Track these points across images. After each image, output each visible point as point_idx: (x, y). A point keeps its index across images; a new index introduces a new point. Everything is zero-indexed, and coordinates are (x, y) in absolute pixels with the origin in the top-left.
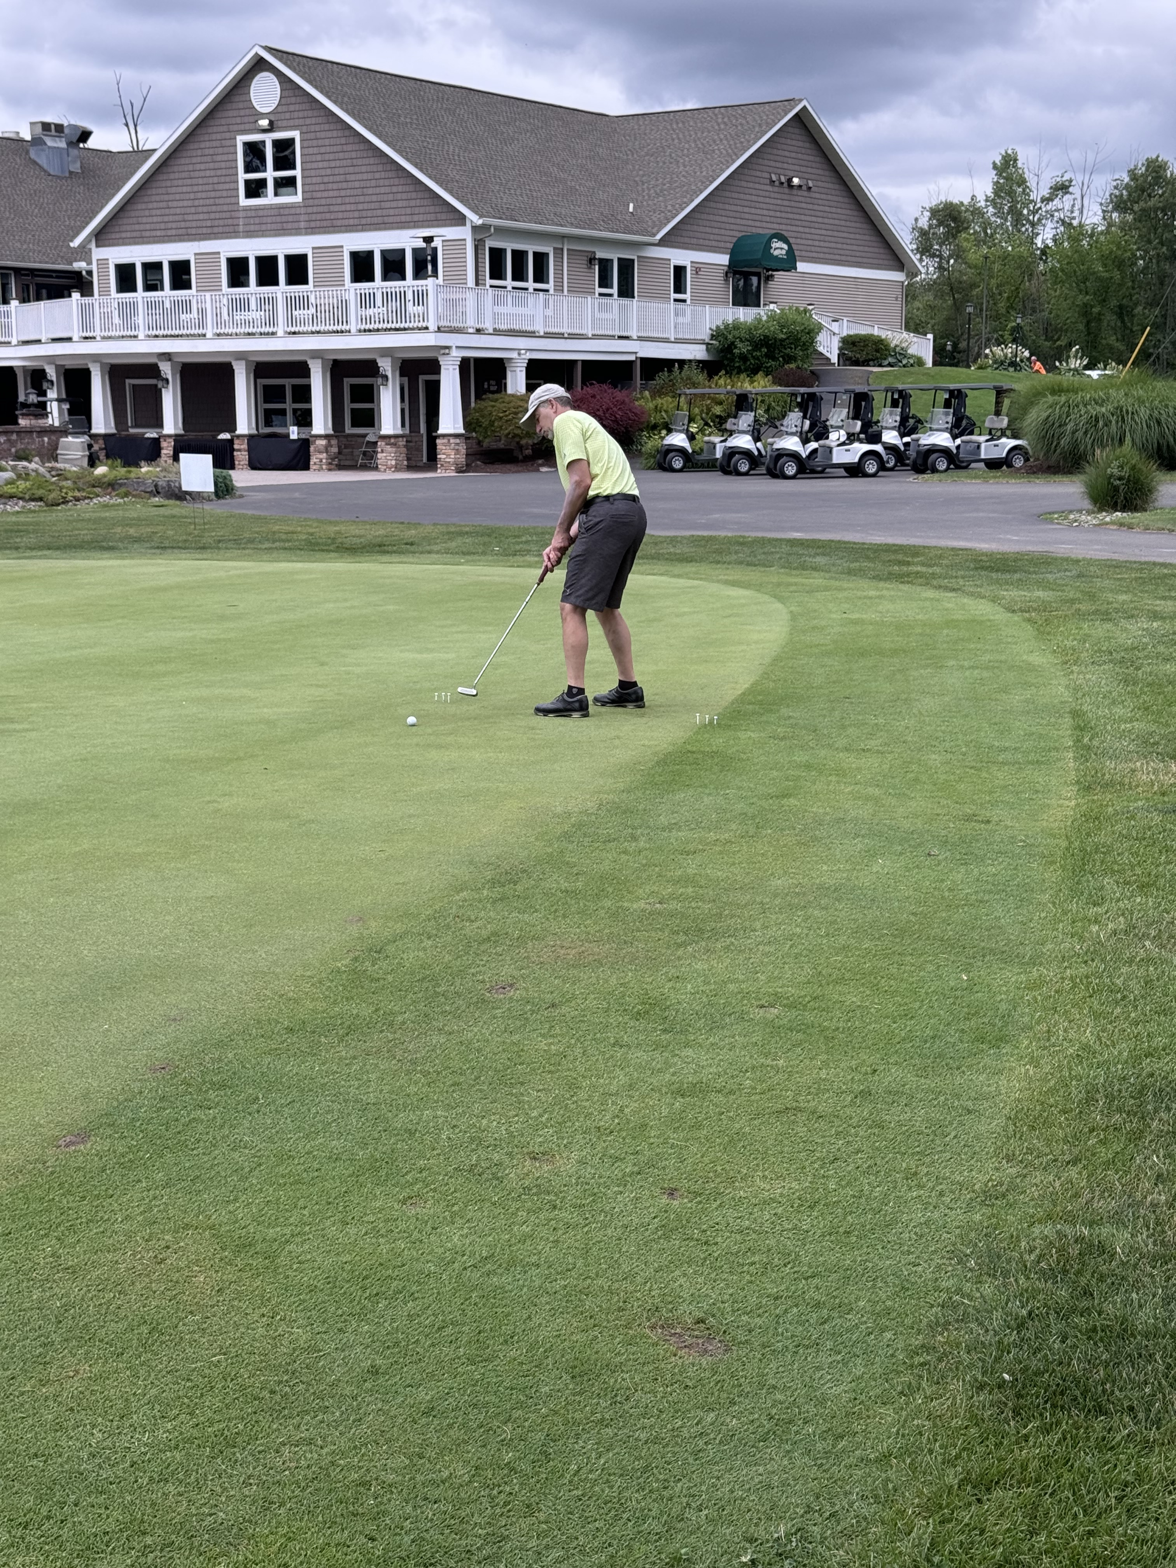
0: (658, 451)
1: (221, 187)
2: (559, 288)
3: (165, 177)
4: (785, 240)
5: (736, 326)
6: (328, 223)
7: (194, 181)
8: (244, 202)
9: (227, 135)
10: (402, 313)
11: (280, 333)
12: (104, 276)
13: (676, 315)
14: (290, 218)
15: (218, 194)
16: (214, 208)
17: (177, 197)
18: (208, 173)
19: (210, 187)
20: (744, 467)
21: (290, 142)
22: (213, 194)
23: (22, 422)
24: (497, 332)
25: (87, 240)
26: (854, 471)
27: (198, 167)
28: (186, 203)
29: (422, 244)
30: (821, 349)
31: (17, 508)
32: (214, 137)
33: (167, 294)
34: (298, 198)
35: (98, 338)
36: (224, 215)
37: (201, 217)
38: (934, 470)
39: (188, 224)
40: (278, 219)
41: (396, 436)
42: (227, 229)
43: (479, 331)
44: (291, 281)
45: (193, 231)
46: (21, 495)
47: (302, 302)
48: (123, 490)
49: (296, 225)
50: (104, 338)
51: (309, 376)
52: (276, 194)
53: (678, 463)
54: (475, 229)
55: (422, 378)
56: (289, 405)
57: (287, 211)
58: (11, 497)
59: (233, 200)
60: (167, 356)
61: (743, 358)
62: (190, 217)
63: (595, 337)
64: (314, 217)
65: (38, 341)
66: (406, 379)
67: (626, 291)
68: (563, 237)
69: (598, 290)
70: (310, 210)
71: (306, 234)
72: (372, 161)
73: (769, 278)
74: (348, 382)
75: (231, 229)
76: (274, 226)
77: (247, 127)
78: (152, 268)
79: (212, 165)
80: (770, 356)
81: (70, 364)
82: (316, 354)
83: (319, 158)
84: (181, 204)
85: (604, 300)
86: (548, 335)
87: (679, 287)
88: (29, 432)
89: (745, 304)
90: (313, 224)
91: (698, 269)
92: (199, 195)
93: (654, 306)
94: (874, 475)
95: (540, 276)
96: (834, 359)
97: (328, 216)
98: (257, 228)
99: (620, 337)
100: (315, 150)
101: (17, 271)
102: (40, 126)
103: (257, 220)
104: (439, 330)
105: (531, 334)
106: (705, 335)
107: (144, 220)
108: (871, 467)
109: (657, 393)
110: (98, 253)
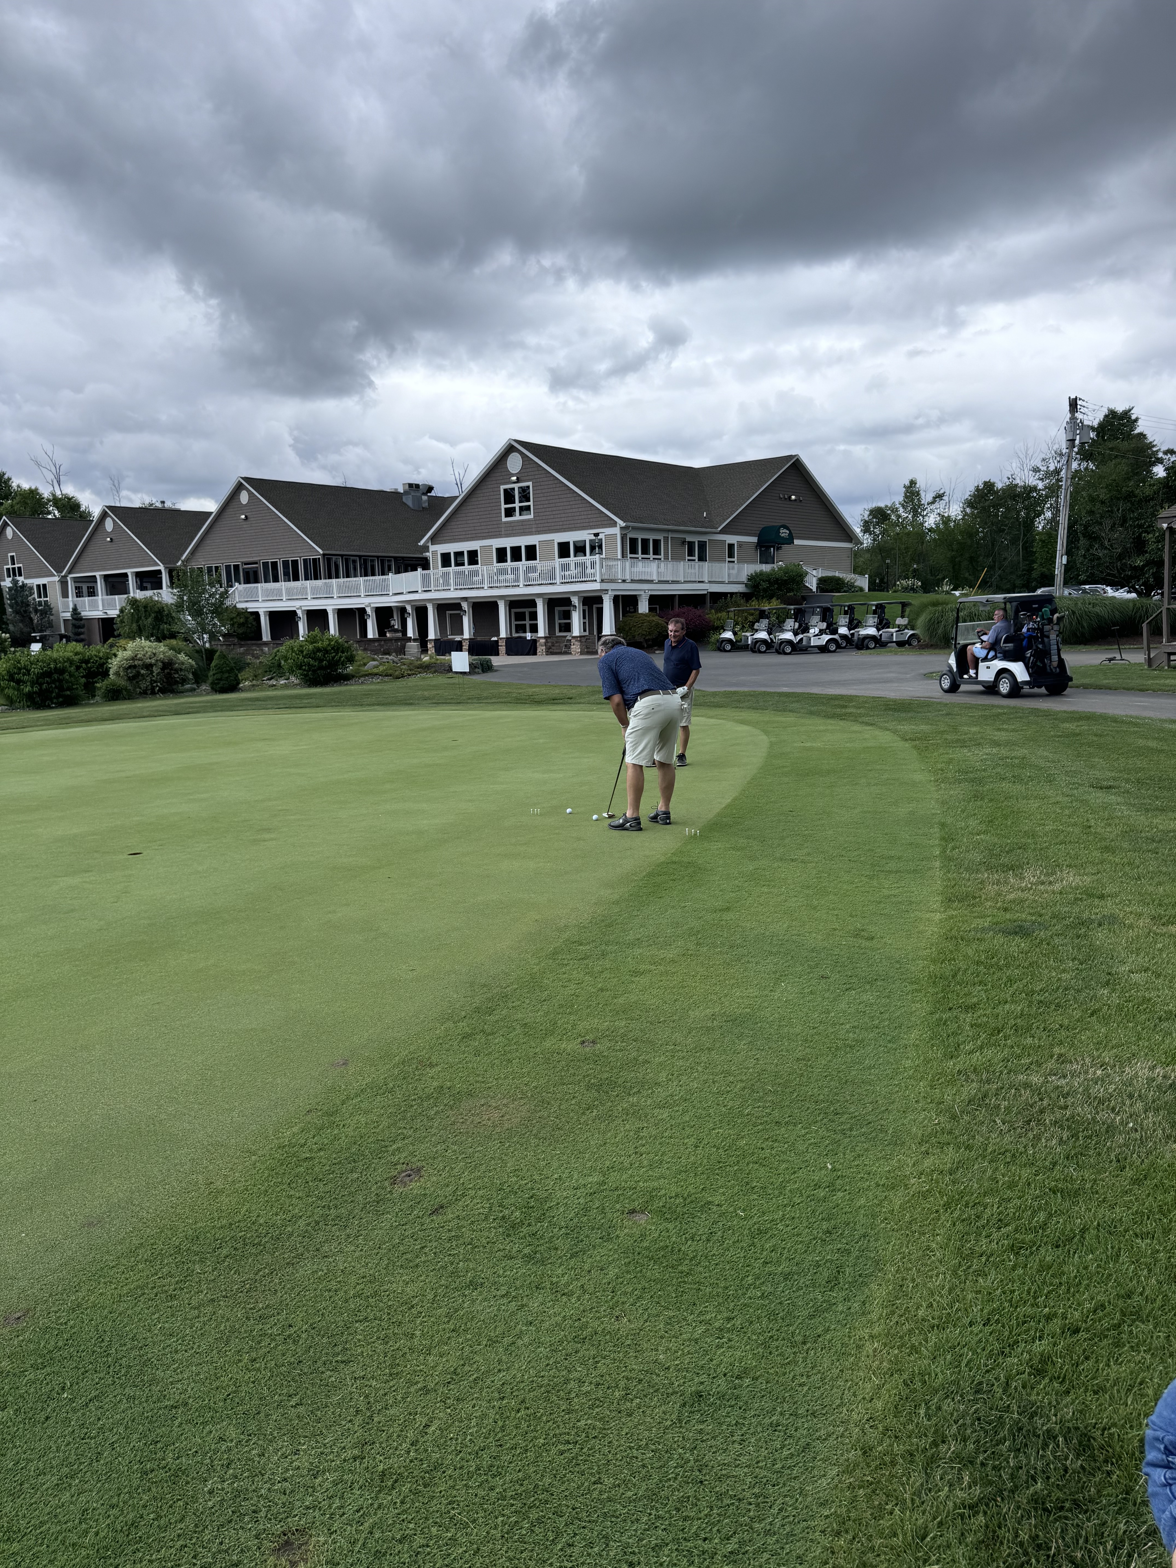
0: (718, 641)
1: (493, 512)
2: (666, 558)
3: (464, 509)
4: (788, 528)
5: (761, 573)
6: (547, 529)
7: (479, 510)
8: (504, 519)
9: (496, 486)
10: (584, 574)
11: (521, 586)
12: (435, 560)
13: (729, 569)
14: (527, 527)
15: (491, 516)
16: (489, 523)
17: (471, 518)
18: (486, 505)
19: (487, 512)
20: (763, 648)
21: (528, 487)
22: (489, 516)
23: (388, 635)
24: (633, 581)
25: (427, 541)
26: (823, 649)
27: (481, 502)
28: (475, 521)
29: (593, 537)
30: (807, 584)
32: (489, 486)
33: (467, 568)
34: (531, 516)
36: (494, 526)
37: (482, 528)
38: (868, 648)
39: (476, 532)
40: (522, 527)
41: (580, 637)
42: (496, 533)
43: (624, 581)
44: (528, 559)
45: (479, 535)
47: (533, 569)
48: (433, 670)
49: (530, 530)
51: (536, 607)
52: (520, 515)
53: (728, 647)
54: (621, 528)
55: (595, 606)
56: (528, 623)
57: (525, 523)
58: (376, 674)
59: (499, 519)
60: (465, 599)
61: (765, 590)
62: (477, 528)
63: (685, 582)
64: (539, 525)
66: (586, 608)
67: (702, 558)
68: (668, 531)
69: (687, 558)
70: (537, 522)
71: (536, 534)
72: (569, 495)
73: (778, 549)
74: (557, 609)
75: (498, 533)
76: (519, 531)
77: (506, 481)
78: (459, 554)
79: (488, 501)
80: (779, 589)
81: (418, 604)
82: (539, 595)
83: (542, 495)
84: (473, 521)
85: (690, 563)
86: (660, 582)
87: (731, 555)
88: (390, 640)
89: (767, 563)
90: (539, 529)
91: (740, 544)
92: (481, 517)
93: (717, 566)
94: (834, 651)
95: (656, 552)
96: (814, 590)
97: (546, 525)
98: (511, 532)
99: (699, 582)
100: (540, 492)
101: (396, 558)
102: (407, 487)
103: (511, 528)
104: (602, 581)
105: (651, 582)
106: (744, 579)
107: (455, 530)
108: (833, 647)
109: (719, 610)
110: (432, 548)
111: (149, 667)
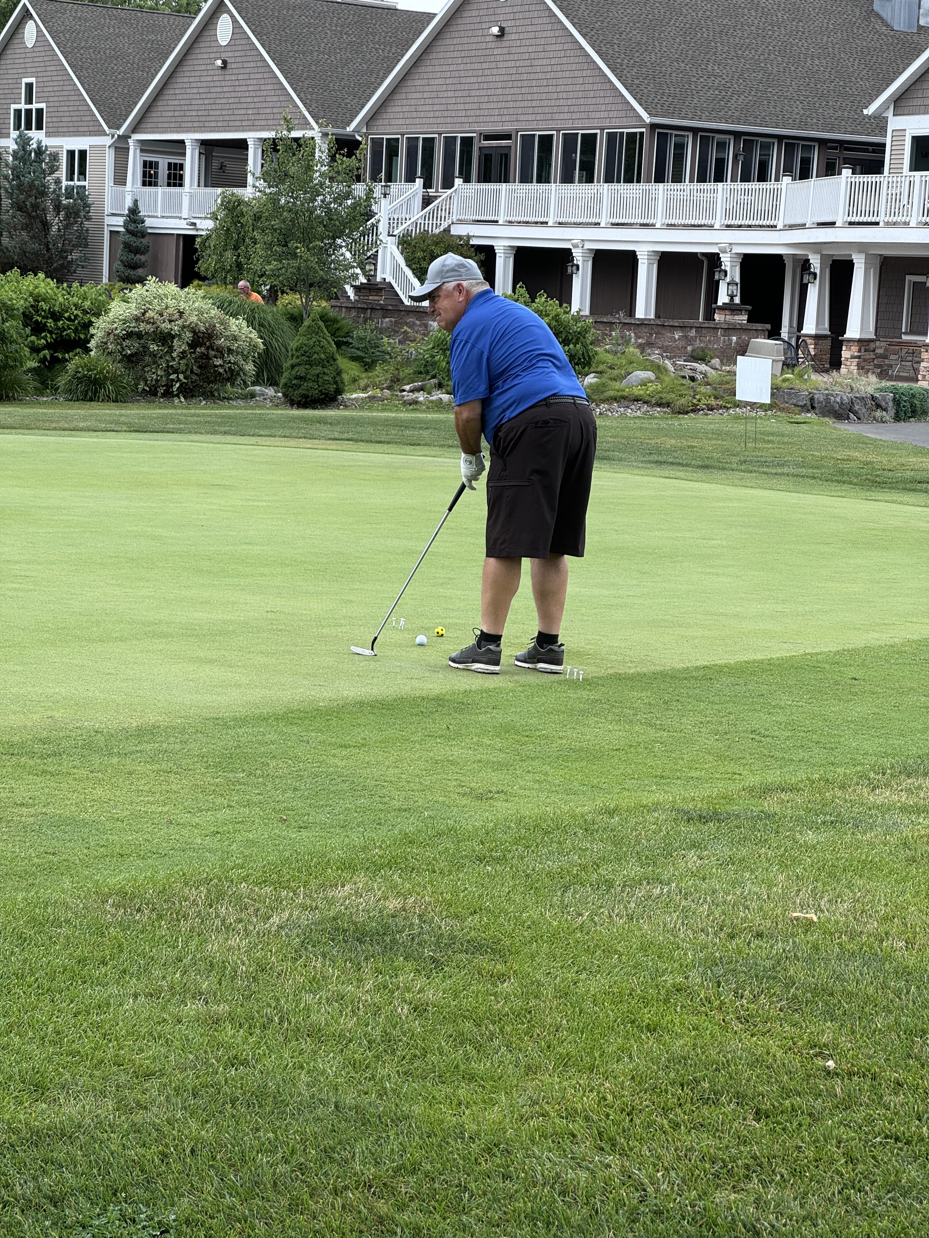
23: (717, 317)
25: (885, 106)
31: (638, 413)
35: (881, 224)
46: (647, 398)
50: (888, 224)
58: (637, 400)
65: (802, 226)
81: (840, 254)
101: (823, 143)
111: (165, 338)
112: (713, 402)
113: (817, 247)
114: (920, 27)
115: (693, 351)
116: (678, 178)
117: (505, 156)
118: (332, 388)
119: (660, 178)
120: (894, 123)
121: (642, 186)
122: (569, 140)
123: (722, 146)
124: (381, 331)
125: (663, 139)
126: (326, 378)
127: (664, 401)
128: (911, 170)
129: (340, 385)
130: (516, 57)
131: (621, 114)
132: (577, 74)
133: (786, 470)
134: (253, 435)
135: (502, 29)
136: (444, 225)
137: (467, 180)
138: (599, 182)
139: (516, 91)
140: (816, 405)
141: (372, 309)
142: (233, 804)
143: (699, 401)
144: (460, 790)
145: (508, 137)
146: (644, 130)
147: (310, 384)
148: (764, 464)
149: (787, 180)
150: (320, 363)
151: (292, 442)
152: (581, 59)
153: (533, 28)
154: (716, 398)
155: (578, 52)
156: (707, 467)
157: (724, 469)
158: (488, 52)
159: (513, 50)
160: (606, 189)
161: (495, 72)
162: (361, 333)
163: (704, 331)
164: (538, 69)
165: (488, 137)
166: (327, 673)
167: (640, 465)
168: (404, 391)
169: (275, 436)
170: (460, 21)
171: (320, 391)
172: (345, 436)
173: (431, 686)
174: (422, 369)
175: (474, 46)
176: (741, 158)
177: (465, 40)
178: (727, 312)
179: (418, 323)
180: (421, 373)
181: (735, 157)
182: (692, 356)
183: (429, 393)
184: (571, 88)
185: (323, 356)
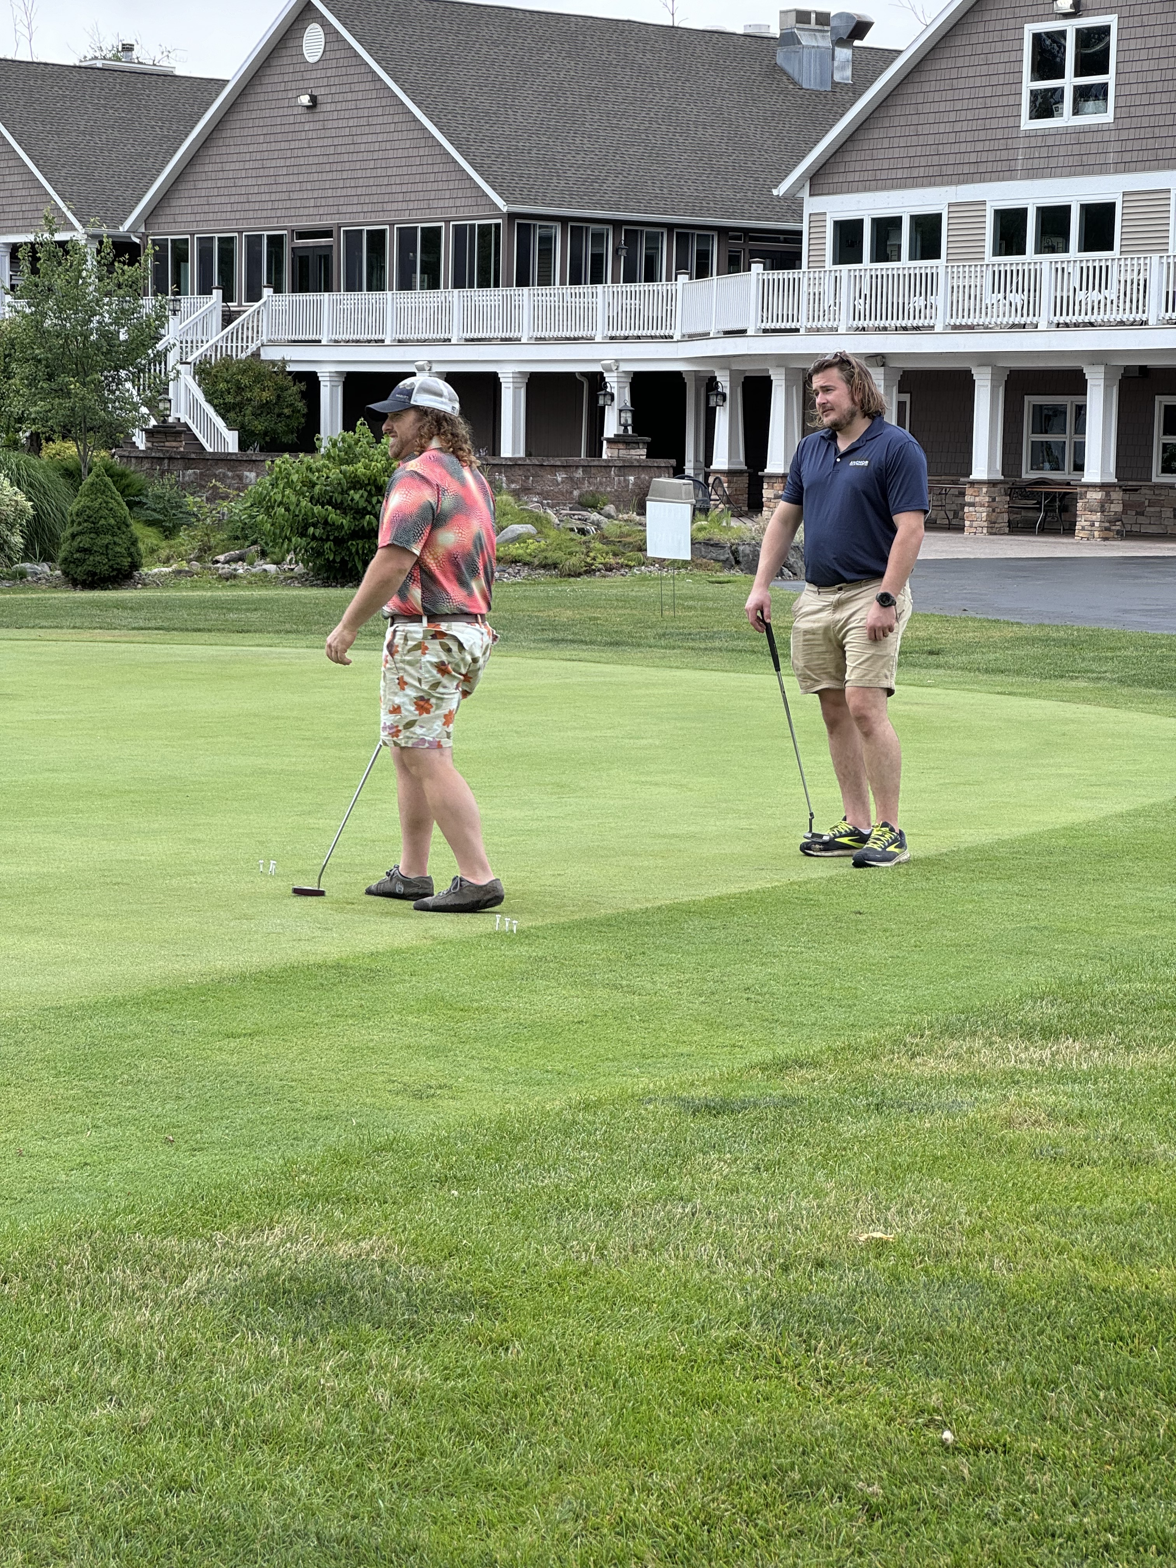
1: (995, 102)
3: (916, 88)
6: (1151, 155)
7: (957, 95)
8: (1027, 124)
9: (1012, 23)
11: (1045, 326)
12: (818, 238)
14: (1094, 148)
15: (990, 113)
16: (982, 135)
17: (931, 118)
18: (978, 82)
19: (979, 103)
21: (1106, 30)
22: (983, 113)
25: (798, 185)
27: (964, 72)
28: (942, 128)
32: (991, 26)
33: (906, 267)
34: (1108, 117)
36: (996, 145)
37: (963, 147)
39: (943, 160)
40: (1076, 149)
42: (999, 166)
44: (1088, 245)
45: (950, 170)
47: (1097, 278)
49: (1101, 159)
51: (1084, 392)
52: (1076, 112)
57: (1089, 138)
59: (1011, 122)
62: (947, 149)
64: (1129, 145)
70: (1124, 135)
71: (1116, 172)
74: (1158, 402)
75: (1005, 166)
76: (1070, 161)
77: (1041, 10)
78: (887, 226)
79: (984, 70)
82: (1098, 357)
83: (1144, 54)
84: (935, 129)
90: (1127, 157)
92: (963, 115)
97: (1150, 143)
98: (1043, 163)
100: (1140, 44)
102: (792, 20)
103: (1044, 152)
107: (881, 154)
112: (611, 560)
113: (724, 360)
114: (835, 84)
115: (580, 496)
116: (545, 280)
117: (325, 257)
118: (126, 562)
119: (523, 281)
120: (812, 205)
121: (502, 291)
122: (406, 236)
123: (599, 238)
124: (184, 486)
125: (524, 232)
126: (118, 549)
127: (549, 561)
128: (835, 263)
129: (137, 558)
130: (333, 133)
131: (470, 202)
132: (411, 152)
133: (717, 644)
134: (33, 627)
135: (313, 99)
136: (252, 348)
137: (278, 290)
138: (446, 287)
139: (335, 175)
140: (741, 559)
141: (170, 459)
142: (99, 1123)
143: (594, 559)
144: (390, 1087)
145: (327, 234)
146: (500, 221)
147: (98, 558)
148: (688, 636)
149: (683, 279)
150: (108, 530)
151: (86, 634)
152: (416, 134)
153: (354, 96)
154: (615, 555)
155: (412, 125)
156: (617, 644)
157: (639, 645)
158: (297, 127)
159: (329, 124)
160: (454, 297)
161: (307, 152)
162: (158, 491)
163: (593, 470)
164: (362, 148)
165: (302, 235)
166: (189, 938)
167: (532, 645)
168: (217, 562)
169: (62, 628)
170: (259, 89)
171: (111, 567)
172: (153, 624)
173: (326, 949)
174: (239, 533)
175: (278, 121)
176: (623, 253)
177: (267, 113)
178: (621, 446)
179: (230, 474)
180: (237, 538)
181: (616, 251)
182: (580, 503)
183: (251, 564)
184: (405, 170)
185: (112, 521)
